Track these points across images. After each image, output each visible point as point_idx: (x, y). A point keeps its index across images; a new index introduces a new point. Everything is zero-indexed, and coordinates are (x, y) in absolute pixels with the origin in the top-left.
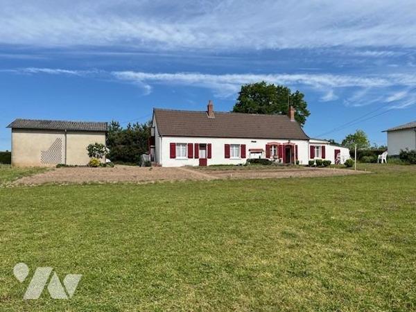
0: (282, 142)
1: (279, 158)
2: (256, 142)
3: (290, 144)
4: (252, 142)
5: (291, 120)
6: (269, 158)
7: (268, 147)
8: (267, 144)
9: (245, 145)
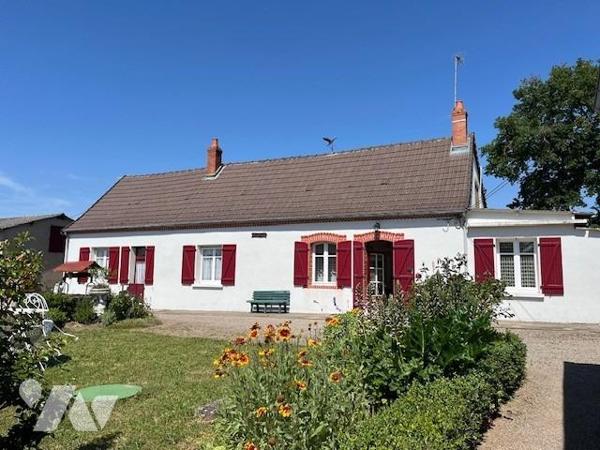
1: (340, 286)
2: (264, 235)
3: (382, 237)
4: (254, 236)
5: (452, 153)
6: (305, 286)
7: (301, 250)
8: (300, 240)
9: (235, 246)
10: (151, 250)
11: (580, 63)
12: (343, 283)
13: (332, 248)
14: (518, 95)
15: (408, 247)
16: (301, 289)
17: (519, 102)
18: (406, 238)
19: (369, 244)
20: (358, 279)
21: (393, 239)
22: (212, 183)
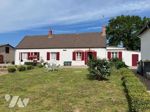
0: (84, 50)
1: (82, 60)
2: (66, 50)
3: (90, 51)
4: (64, 50)
5: (102, 35)
6: (75, 60)
7: (74, 54)
8: (74, 51)
9: (59, 52)
10: (39, 53)
11: (122, 15)
12: (83, 60)
13: (80, 53)
14: (110, 21)
15: (95, 53)
16: (74, 61)
17: (110, 23)
18: (95, 51)
19: (88, 52)
20: (86, 59)
21: (93, 52)
22: (50, 38)
